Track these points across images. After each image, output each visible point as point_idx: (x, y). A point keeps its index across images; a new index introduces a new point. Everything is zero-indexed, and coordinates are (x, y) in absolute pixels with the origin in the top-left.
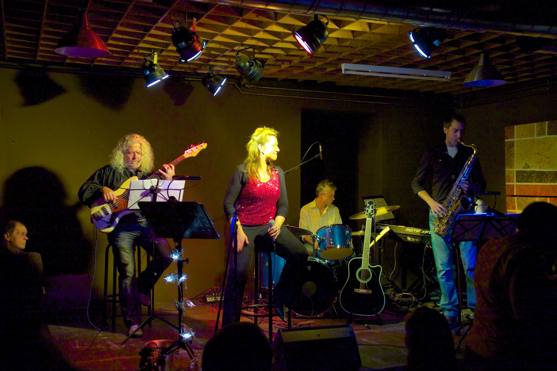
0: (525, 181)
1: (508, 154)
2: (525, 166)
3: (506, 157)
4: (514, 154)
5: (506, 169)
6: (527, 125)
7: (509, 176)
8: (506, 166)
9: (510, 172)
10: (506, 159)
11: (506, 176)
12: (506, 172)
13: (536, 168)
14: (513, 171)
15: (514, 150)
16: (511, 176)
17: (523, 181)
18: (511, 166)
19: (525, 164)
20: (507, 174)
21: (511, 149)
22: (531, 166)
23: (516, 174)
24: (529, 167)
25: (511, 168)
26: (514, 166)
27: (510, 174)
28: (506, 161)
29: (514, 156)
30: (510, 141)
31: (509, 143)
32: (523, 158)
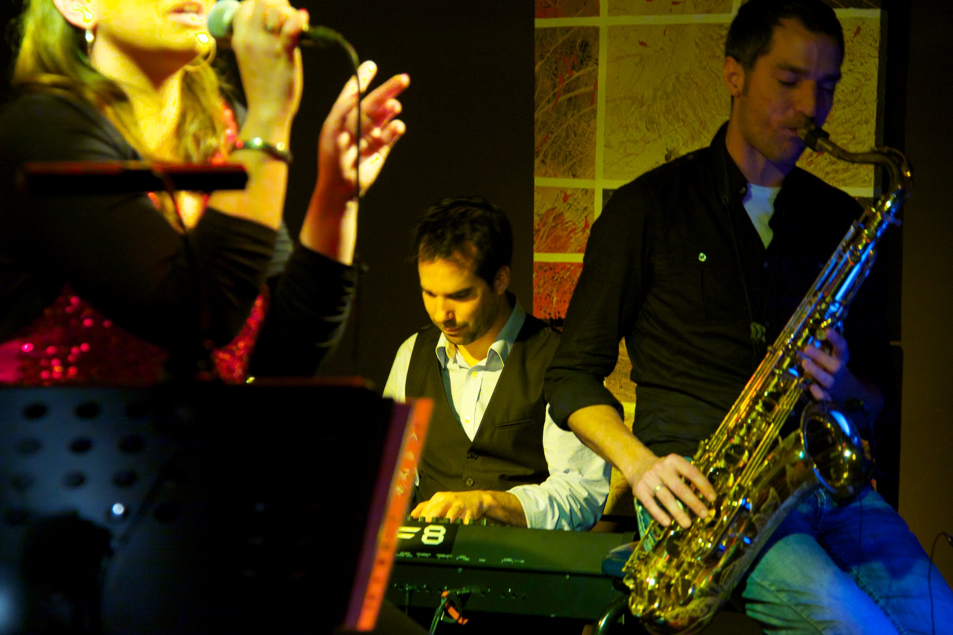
1: (556, 96)
3: (538, 115)
4: (592, 98)
5: (540, 182)
7: (561, 215)
8: (537, 162)
9: (565, 199)
10: (538, 126)
11: (536, 219)
12: (537, 197)
14: (588, 193)
15: (592, 76)
16: (568, 216)
20: (541, 206)
21: (576, 74)
25: (574, 176)
26: (593, 163)
27: (561, 206)
28: (538, 139)
29: (594, 112)
30: (567, 30)
31: (561, 39)
32: (651, 121)
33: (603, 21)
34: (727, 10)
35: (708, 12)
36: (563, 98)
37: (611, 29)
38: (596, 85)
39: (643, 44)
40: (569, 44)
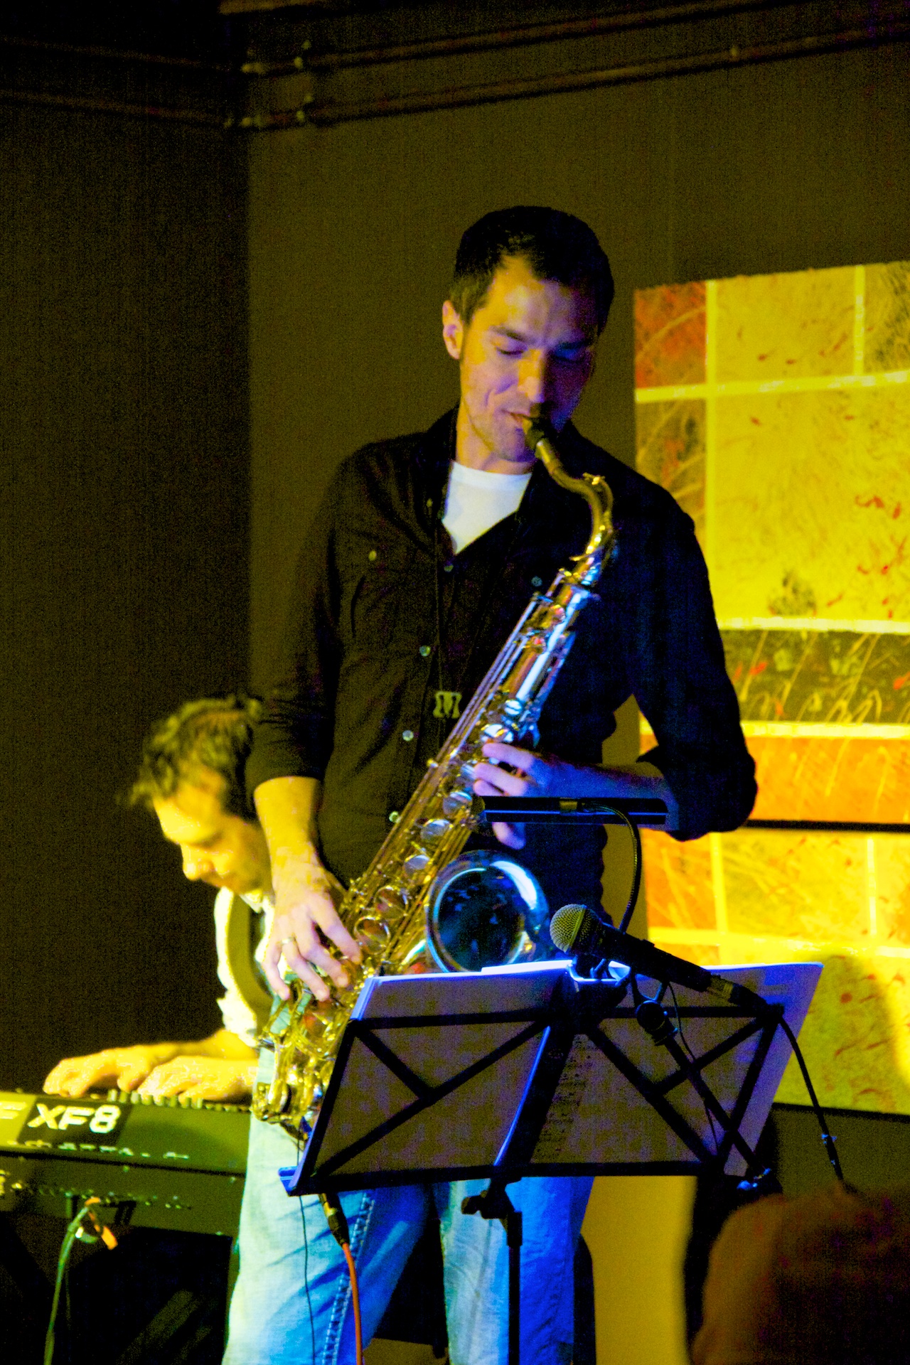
0: (780, 708)
6: (799, 283)
13: (865, 611)
15: (700, 469)
17: (765, 709)
19: (785, 583)
21: (683, 466)
22: (823, 593)
24: (811, 605)
30: (671, 404)
31: (665, 417)
32: (767, 531)
33: (710, 391)
34: (848, 370)
35: (827, 373)
37: (721, 401)
39: (755, 421)
40: (674, 423)
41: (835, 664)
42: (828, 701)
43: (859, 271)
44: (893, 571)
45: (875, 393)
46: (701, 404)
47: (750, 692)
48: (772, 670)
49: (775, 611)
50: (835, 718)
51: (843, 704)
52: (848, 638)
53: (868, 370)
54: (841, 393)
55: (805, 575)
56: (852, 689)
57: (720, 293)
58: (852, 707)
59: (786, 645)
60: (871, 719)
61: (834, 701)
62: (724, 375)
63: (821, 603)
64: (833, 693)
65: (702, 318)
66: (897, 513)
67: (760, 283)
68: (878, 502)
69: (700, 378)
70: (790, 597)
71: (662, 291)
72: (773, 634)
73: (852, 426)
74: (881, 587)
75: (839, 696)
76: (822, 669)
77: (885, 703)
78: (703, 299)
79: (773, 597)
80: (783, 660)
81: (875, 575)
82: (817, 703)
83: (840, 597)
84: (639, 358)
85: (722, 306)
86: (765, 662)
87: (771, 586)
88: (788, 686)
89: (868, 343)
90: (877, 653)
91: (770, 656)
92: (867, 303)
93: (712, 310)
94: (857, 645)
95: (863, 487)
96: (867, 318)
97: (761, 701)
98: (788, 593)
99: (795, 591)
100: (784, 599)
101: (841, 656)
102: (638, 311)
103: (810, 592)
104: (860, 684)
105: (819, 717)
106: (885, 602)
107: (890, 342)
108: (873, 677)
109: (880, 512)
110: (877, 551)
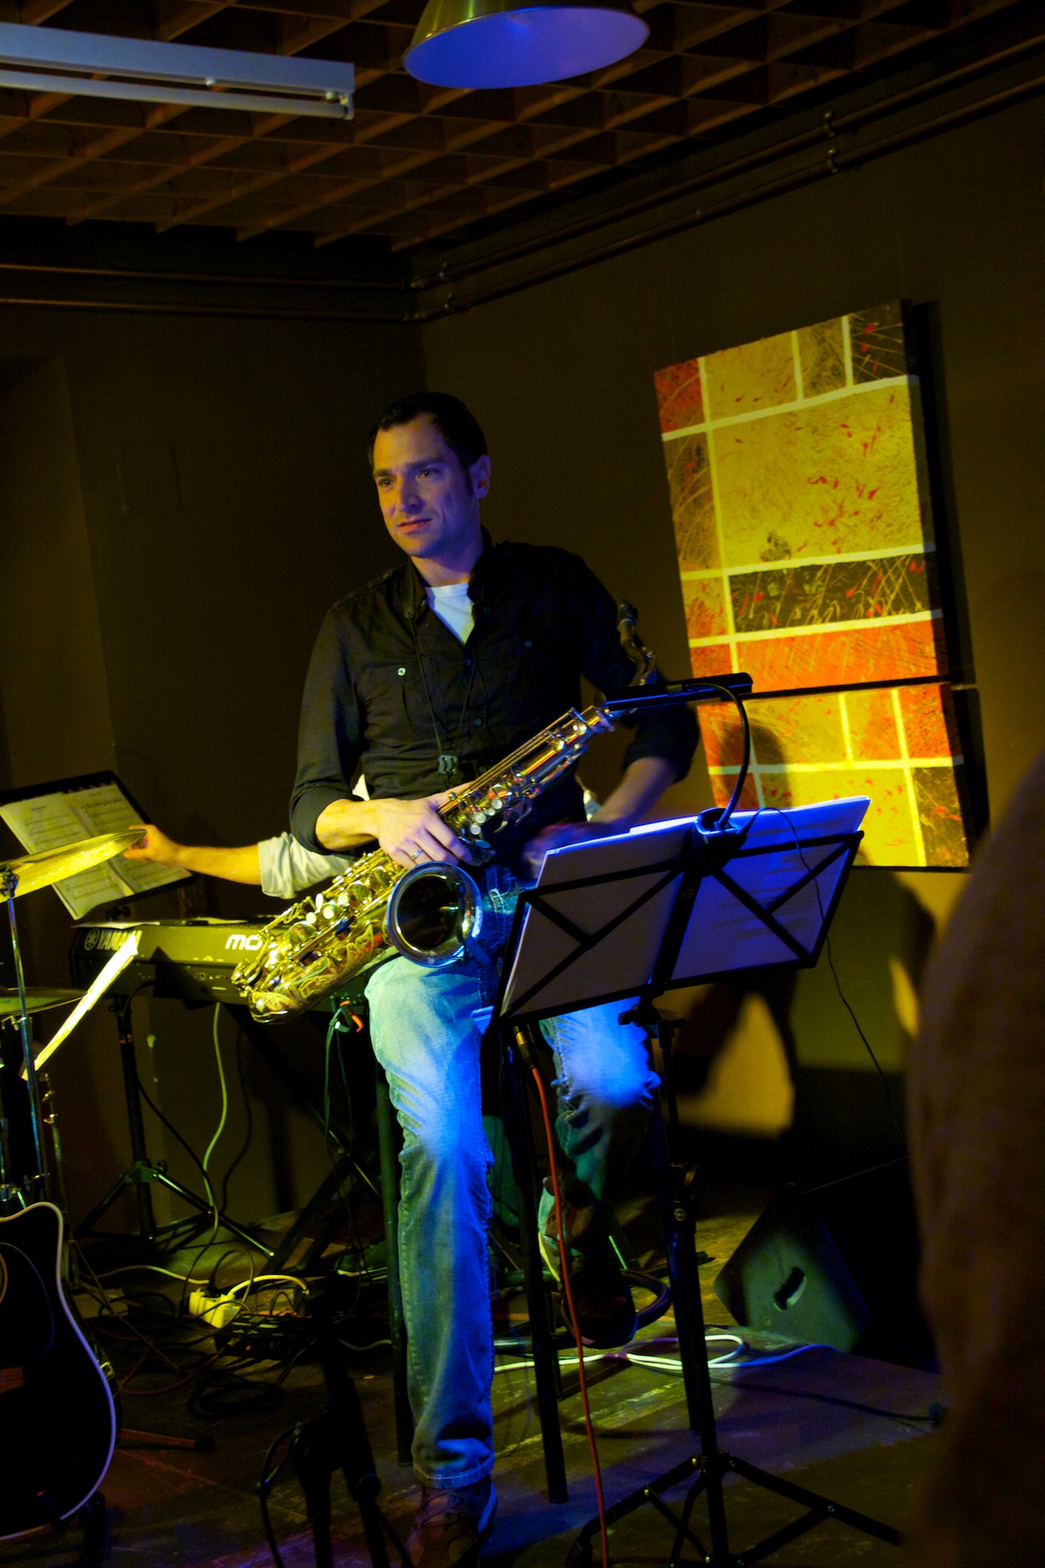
0: (775, 620)
1: (685, 498)
2: (767, 546)
3: (676, 518)
4: (709, 496)
5: (685, 576)
6: (756, 348)
7: (702, 605)
8: (680, 559)
9: (704, 588)
10: (677, 526)
11: (687, 609)
12: (685, 590)
13: (821, 551)
14: (718, 580)
15: (708, 476)
16: (708, 604)
17: (765, 622)
18: (706, 557)
19: (769, 540)
20: (689, 596)
21: (697, 476)
22: (794, 543)
23: (733, 591)
24: (787, 552)
25: (707, 567)
26: (718, 554)
27: (702, 596)
28: (678, 538)
29: (712, 508)
30: (684, 439)
31: (682, 448)
32: (754, 510)
33: (708, 426)
34: (794, 399)
35: (781, 402)
36: (690, 499)
37: (715, 431)
38: (710, 483)
39: (738, 441)
40: (688, 451)
41: (807, 587)
42: (805, 612)
43: (794, 334)
44: (838, 523)
45: (813, 410)
46: (702, 437)
47: (756, 612)
48: (767, 597)
49: (765, 559)
50: (810, 623)
51: (815, 612)
52: (814, 569)
53: (807, 396)
54: (791, 414)
55: (782, 533)
56: (820, 601)
57: (707, 364)
58: (821, 614)
59: (774, 580)
60: (834, 619)
61: (809, 611)
62: (716, 415)
63: (794, 550)
64: (808, 605)
65: (698, 381)
66: (836, 485)
67: (731, 353)
68: (823, 480)
69: (701, 420)
70: (774, 548)
71: (672, 369)
72: (765, 573)
73: (800, 433)
74: (831, 535)
75: (811, 607)
76: (799, 592)
77: (842, 607)
78: (697, 370)
79: (763, 550)
80: (773, 589)
81: (825, 527)
82: (798, 614)
83: (805, 545)
84: (662, 413)
85: (708, 372)
86: (762, 593)
87: (760, 543)
88: (778, 606)
89: (804, 379)
90: (833, 577)
91: (764, 588)
92: (801, 353)
93: (703, 375)
94: (819, 574)
95: (812, 471)
96: (802, 364)
97: (762, 617)
98: (771, 546)
99: (776, 545)
100: (770, 551)
101: (809, 582)
102: (658, 386)
103: (786, 544)
104: (825, 598)
105: (800, 622)
106: (835, 543)
107: (819, 376)
108: (832, 592)
109: (825, 485)
110: (825, 511)
